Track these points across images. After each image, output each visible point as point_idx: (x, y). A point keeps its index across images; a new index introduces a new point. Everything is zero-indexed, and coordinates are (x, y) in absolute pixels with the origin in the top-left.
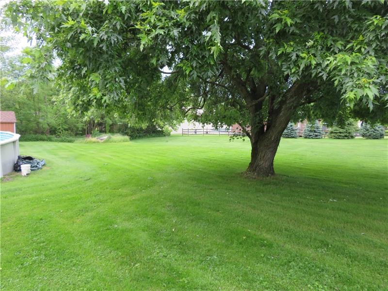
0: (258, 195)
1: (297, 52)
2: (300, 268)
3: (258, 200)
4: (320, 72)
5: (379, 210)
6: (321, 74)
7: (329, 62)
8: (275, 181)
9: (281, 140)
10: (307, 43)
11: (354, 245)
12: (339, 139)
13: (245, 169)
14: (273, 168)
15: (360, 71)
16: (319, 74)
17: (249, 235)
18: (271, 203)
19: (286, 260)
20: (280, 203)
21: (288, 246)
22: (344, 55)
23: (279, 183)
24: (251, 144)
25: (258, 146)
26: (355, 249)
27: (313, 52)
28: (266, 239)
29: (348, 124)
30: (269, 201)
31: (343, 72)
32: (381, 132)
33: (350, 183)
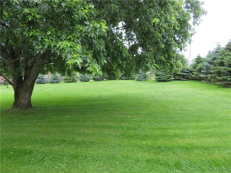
0: (22, 123)
1: (41, 36)
2: (50, 159)
3: (21, 126)
4: (56, 50)
5: (89, 116)
6: (56, 52)
7: (59, 45)
8: (33, 111)
9: (35, 86)
10: (47, 33)
11: (78, 137)
12: (69, 82)
13: (10, 107)
14: (31, 104)
15: (75, 51)
16: (55, 51)
17: (16, 150)
18: (31, 126)
19: (42, 158)
20: (37, 124)
21: (43, 149)
22: (66, 42)
23: (36, 112)
24: (13, 90)
25: (19, 91)
26: (78, 139)
27: (51, 38)
28: (28, 149)
29: (73, 75)
30: (30, 125)
31: (67, 51)
32: (88, 78)
33: (76, 106)
